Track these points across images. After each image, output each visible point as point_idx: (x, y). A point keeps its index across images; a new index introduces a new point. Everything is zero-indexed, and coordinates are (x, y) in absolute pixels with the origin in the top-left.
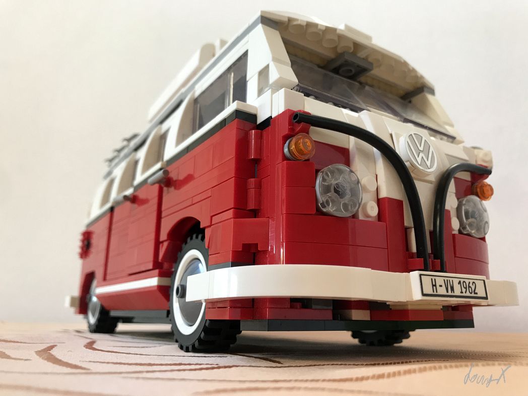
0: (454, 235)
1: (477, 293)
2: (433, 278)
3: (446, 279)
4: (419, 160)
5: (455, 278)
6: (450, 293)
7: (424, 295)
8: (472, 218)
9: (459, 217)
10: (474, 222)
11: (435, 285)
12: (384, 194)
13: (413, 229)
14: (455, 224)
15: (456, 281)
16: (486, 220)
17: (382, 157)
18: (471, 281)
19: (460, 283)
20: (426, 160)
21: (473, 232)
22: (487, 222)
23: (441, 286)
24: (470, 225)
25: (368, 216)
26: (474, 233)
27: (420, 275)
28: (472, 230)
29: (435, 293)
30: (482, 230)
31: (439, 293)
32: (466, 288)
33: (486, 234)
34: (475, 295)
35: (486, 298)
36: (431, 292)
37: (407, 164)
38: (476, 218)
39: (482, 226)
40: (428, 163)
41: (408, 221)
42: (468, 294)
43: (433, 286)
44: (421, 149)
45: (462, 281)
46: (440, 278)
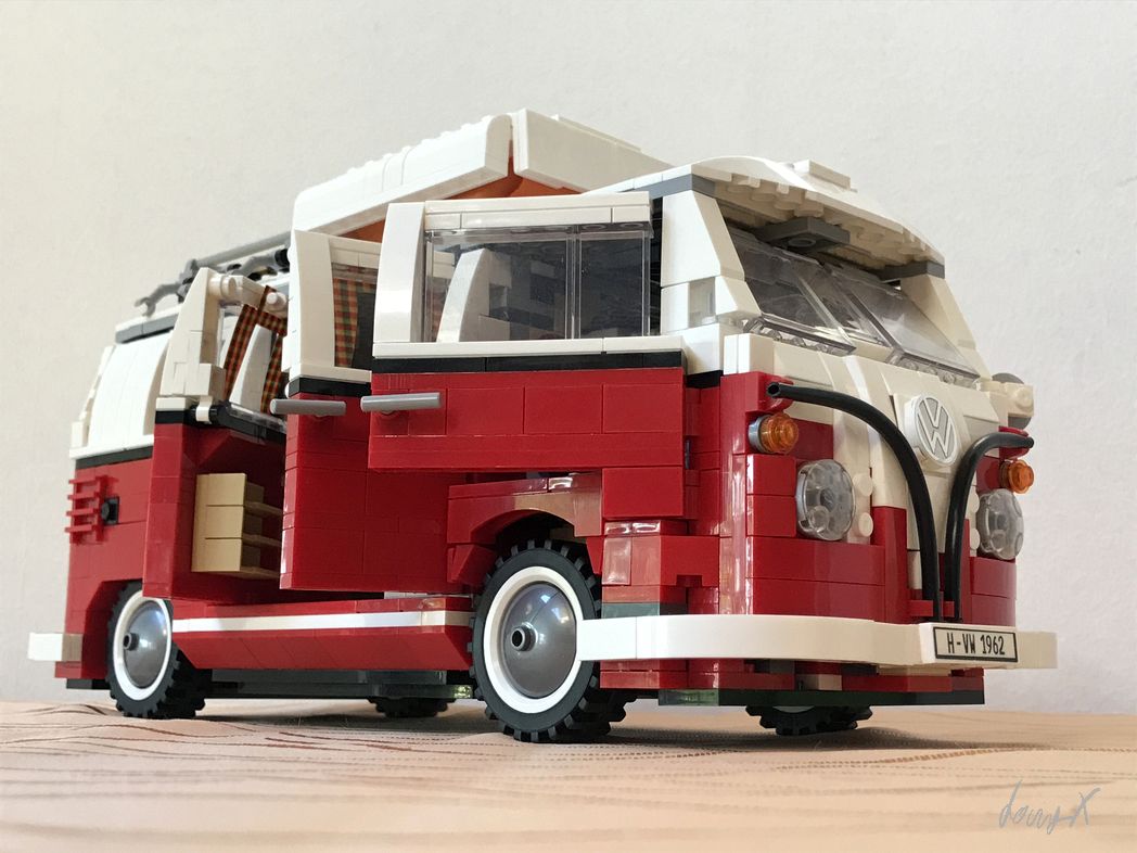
0: (972, 558)
1: (1003, 653)
2: (950, 632)
3: (965, 633)
4: (933, 444)
5: (977, 630)
6: (970, 654)
7: (938, 657)
8: (999, 528)
9: (979, 527)
10: (1002, 535)
11: (952, 643)
12: (882, 500)
13: (919, 553)
14: (974, 540)
15: (978, 636)
16: (1019, 530)
17: (882, 440)
18: (998, 635)
19: (982, 638)
20: (942, 443)
21: (999, 550)
22: (1021, 534)
23: (959, 643)
24: (996, 539)
25: (859, 536)
26: (1001, 553)
27: (935, 628)
28: (998, 548)
29: (952, 654)
30: (1013, 546)
31: (957, 654)
32: (990, 646)
33: (1017, 553)
34: (1002, 656)
35: (1015, 660)
36: (947, 653)
37: (916, 451)
38: (1005, 530)
39: (1012, 538)
40: (945, 448)
41: (913, 540)
42: (992, 655)
43: (949, 643)
44: (936, 424)
45: (986, 635)
46: (959, 631)
